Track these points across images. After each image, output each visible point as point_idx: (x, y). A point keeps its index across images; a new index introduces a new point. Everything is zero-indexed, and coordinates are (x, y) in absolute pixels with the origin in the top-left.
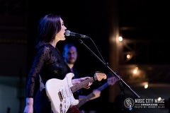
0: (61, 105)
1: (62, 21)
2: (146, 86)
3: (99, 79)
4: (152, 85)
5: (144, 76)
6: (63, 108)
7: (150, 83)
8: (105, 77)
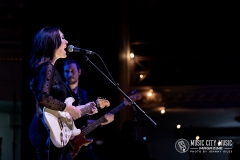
0: (61, 135)
1: (61, 35)
2: (163, 112)
3: (102, 107)
4: (170, 110)
5: (160, 100)
6: (64, 138)
7: (166, 107)
8: (108, 104)
